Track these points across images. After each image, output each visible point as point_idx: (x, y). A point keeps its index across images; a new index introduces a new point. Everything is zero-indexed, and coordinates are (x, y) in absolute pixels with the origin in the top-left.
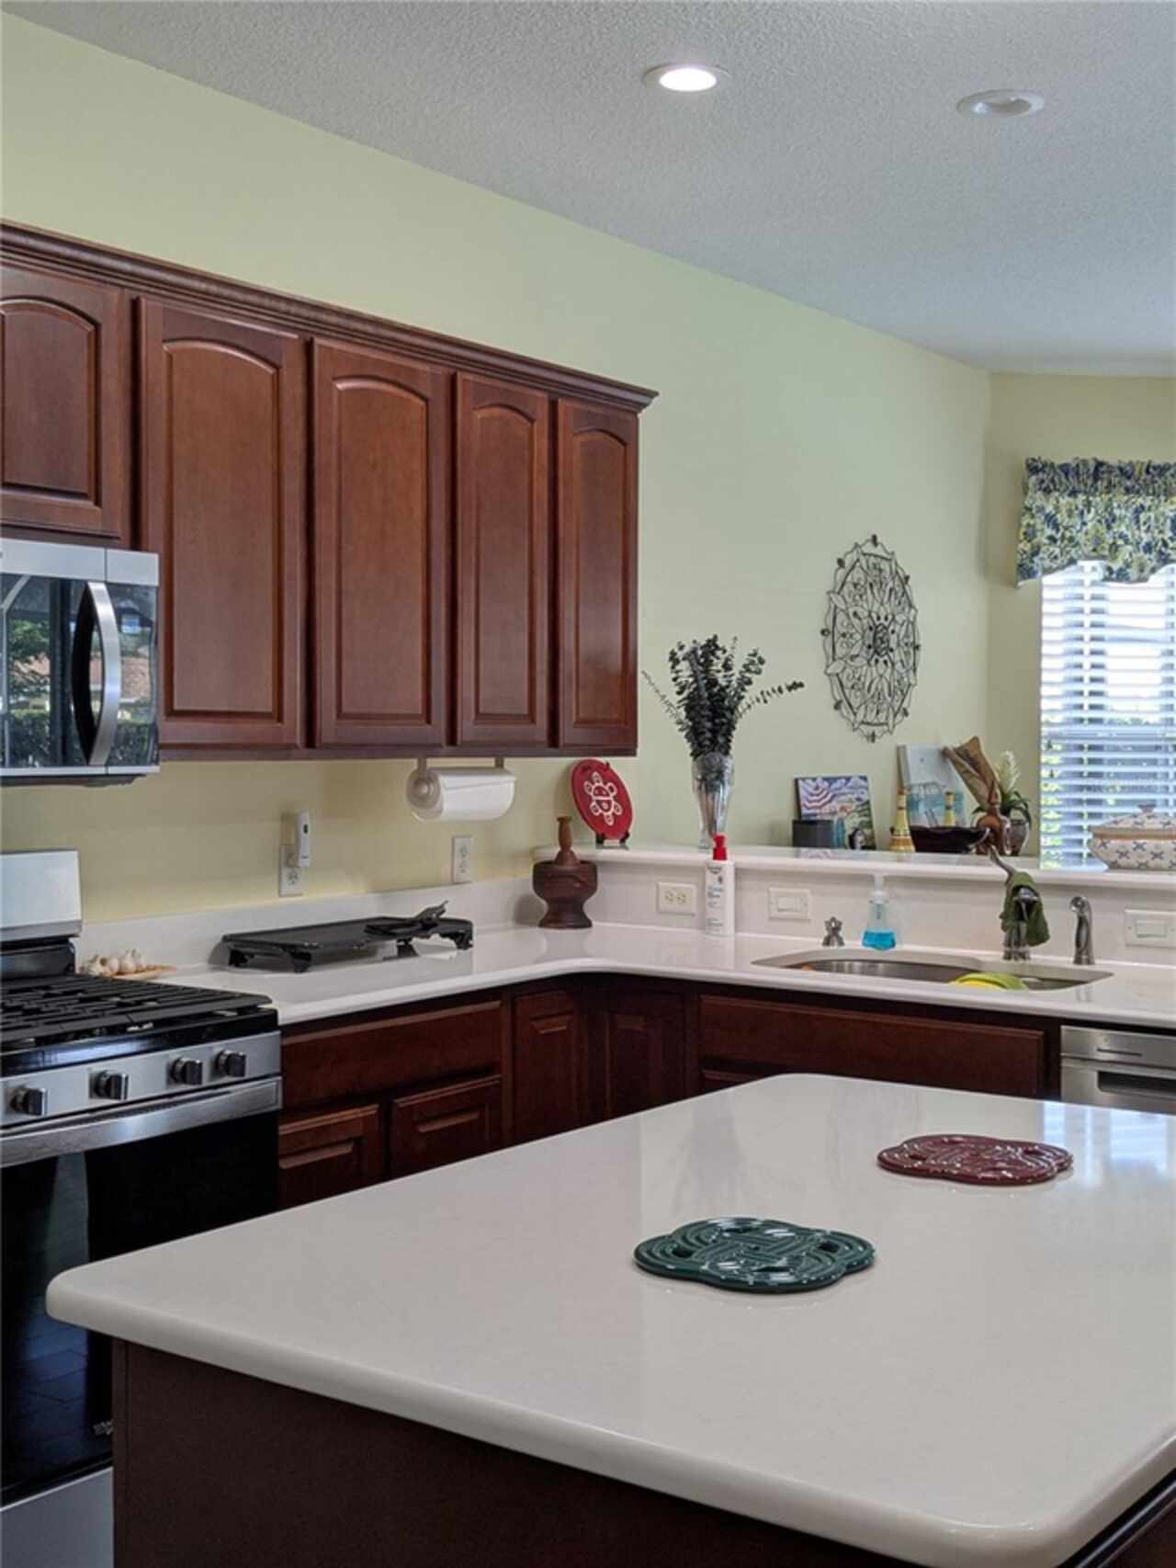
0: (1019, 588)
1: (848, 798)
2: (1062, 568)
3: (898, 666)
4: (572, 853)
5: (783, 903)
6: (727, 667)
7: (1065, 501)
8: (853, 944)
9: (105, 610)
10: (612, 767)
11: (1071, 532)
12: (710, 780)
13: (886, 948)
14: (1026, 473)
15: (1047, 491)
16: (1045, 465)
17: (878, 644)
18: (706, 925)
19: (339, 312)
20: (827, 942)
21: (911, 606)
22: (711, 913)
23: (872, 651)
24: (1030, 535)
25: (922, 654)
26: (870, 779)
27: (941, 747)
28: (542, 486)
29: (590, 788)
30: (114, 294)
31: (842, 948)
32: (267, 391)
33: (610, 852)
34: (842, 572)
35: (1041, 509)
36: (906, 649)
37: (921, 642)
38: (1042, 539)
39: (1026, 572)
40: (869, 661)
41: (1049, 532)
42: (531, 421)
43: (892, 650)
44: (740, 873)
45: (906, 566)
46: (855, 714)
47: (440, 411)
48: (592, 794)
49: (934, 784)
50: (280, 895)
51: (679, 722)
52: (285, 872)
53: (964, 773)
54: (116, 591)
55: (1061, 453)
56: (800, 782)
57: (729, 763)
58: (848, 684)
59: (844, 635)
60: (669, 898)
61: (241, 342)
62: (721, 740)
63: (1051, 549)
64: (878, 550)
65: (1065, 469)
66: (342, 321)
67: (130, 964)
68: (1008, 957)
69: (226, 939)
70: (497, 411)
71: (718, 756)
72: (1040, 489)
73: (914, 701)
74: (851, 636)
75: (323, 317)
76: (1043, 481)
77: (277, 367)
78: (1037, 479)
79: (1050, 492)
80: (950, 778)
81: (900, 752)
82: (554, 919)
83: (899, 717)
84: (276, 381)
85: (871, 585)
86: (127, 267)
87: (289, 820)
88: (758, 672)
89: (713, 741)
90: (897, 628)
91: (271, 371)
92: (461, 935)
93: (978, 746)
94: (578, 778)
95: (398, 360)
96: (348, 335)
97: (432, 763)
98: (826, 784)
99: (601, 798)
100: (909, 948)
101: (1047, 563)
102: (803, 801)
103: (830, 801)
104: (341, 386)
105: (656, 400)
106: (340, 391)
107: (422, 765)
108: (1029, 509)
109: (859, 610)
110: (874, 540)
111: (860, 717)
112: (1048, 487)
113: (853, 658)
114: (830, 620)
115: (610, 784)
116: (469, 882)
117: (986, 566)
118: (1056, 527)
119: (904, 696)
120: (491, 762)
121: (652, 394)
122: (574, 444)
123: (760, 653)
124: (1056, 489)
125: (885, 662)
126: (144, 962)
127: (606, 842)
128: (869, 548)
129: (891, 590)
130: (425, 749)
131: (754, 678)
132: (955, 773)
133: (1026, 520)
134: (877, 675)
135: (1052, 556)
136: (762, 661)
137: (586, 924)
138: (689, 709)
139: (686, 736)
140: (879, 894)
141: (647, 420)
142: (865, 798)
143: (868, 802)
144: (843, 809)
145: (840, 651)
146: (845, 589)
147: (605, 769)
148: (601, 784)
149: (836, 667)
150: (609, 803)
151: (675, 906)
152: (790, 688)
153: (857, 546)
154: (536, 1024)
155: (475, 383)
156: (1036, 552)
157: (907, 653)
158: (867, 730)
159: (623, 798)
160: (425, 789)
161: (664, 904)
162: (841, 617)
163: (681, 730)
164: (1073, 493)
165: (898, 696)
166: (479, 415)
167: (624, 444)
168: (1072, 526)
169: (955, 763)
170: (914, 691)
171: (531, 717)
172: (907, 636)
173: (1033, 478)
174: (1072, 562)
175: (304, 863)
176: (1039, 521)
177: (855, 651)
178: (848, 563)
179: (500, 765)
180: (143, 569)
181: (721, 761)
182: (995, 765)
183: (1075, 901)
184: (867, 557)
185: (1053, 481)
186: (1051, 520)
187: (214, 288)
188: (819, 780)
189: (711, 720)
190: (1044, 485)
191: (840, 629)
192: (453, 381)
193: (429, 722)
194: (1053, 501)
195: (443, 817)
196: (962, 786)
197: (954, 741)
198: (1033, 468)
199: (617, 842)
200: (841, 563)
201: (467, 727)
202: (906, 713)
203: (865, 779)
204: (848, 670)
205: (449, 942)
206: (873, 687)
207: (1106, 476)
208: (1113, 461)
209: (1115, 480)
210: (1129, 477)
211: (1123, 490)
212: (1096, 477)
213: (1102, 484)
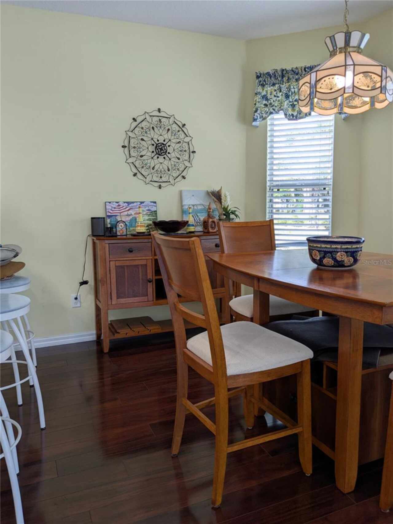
3: (175, 159)
7: (270, 88)
11: (270, 101)
15: (263, 86)
16: (261, 74)
21: (187, 136)
23: (154, 153)
25: (196, 154)
26: (157, 203)
34: (135, 123)
35: (260, 93)
37: (196, 149)
38: (262, 105)
39: (255, 119)
40: (153, 158)
41: (265, 102)
43: (170, 153)
46: (147, 178)
49: (201, 205)
53: (214, 201)
55: (268, 69)
58: (140, 166)
59: (135, 148)
63: (265, 109)
64: (162, 114)
65: (270, 75)
72: (260, 85)
74: (141, 148)
76: (261, 81)
78: (258, 81)
79: (264, 85)
83: (179, 179)
85: (154, 128)
90: (174, 144)
93: (221, 192)
98: (125, 204)
101: (264, 115)
102: (108, 210)
103: (128, 211)
108: (255, 94)
109: (146, 138)
110: (159, 110)
111: (150, 179)
112: (263, 83)
113: (142, 156)
114: (126, 142)
117: (243, 118)
118: (267, 99)
119: (183, 171)
124: (266, 84)
125: (165, 158)
128: (155, 113)
129: (170, 130)
133: (255, 98)
134: (159, 163)
135: (266, 112)
143: (155, 211)
144: (136, 214)
145: (134, 154)
146: (137, 130)
149: (132, 160)
153: (146, 113)
156: (258, 111)
157: (183, 155)
158: (156, 184)
162: (134, 140)
164: (274, 85)
165: (178, 171)
168: (271, 98)
170: (190, 169)
174: (272, 113)
177: (143, 154)
178: (139, 120)
184: (152, 117)
185: (265, 81)
186: (265, 97)
190: (262, 83)
191: (132, 145)
194: (265, 89)
200: (134, 120)
202: (184, 178)
203: (155, 203)
204: (140, 161)
207: (287, 75)
208: (289, 68)
209: (291, 76)
210: (297, 74)
211: (294, 80)
212: (283, 76)
213: (285, 79)
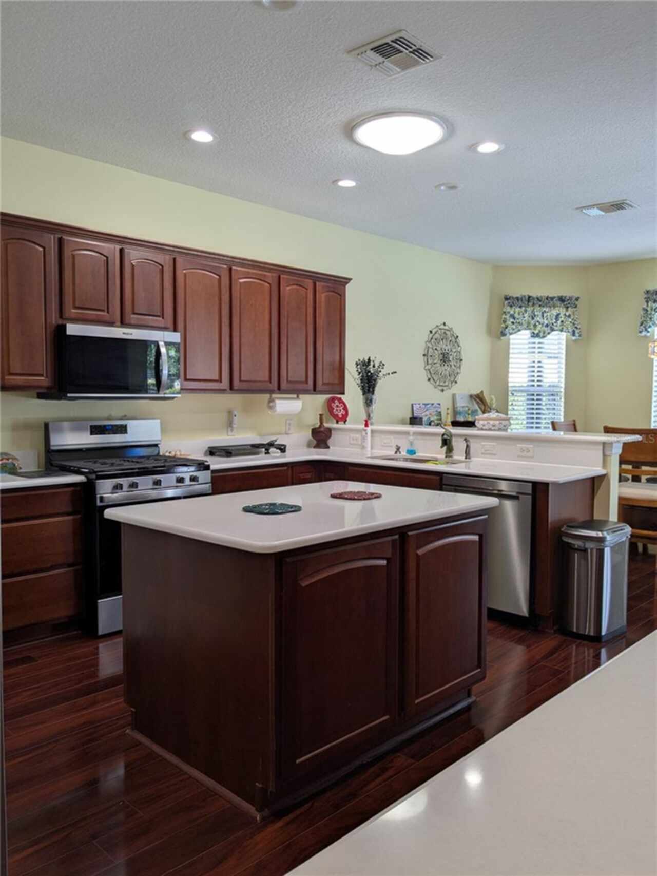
0: (501, 340)
1: (432, 410)
2: (515, 333)
3: (453, 366)
4: (324, 426)
5: (385, 441)
6: (374, 366)
7: (518, 310)
8: (404, 453)
9: (163, 350)
10: (342, 399)
11: (519, 320)
12: (368, 402)
13: (412, 454)
14: (504, 299)
15: (511, 306)
16: (510, 297)
17: (445, 358)
18: (363, 447)
19: (239, 259)
20: (396, 453)
21: (459, 346)
22: (364, 444)
23: (442, 361)
24: (504, 322)
25: (463, 362)
26: (441, 404)
27: (470, 393)
28: (310, 310)
29: (334, 406)
30: (168, 257)
31: (401, 455)
32: (216, 283)
33: (341, 425)
34: (431, 335)
35: (509, 312)
36: (456, 361)
37: (463, 358)
38: (509, 323)
39: (503, 334)
40: (441, 365)
41: (512, 320)
42: (307, 289)
43: (450, 361)
44: (372, 431)
45: (457, 332)
46: (436, 383)
47: (275, 288)
48: (334, 407)
49: (467, 407)
50: (228, 435)
51: (358, 384)
52: (229, 429)
53: (478, 403)
54: (167, 344)
55: (517, 293)
56: (414, 406)
57: (374, 397)
58: (432, 372)
59: (431, 356)
60: (353, 439)
61: (207, 269)
62: (371, 390)
63: (512, 326)
64: (446, 328)
65: (517, 299)
66: (241, 261)
67: (178, 453)
68: (446, 457)
69: (209, 448)
70: (294, 287)
71: (370, 394)
72: (508, 306)
73: (459, 379)
74: (434, 356)
75: (234, 260)
76: (509, 303)
77: (220, 277)
80: (473, 404)
81: (454, 396)
82: (318, 446)
83: (454, 383)
84: (220, 280)
85: (442, 339)
86: (172, 249)
87: (230, 413)
88: (383, 368)
89: (369, 390)
90: (453, 354)
91: (217, 277)
92: (282, 449)
93: (483, 394)
94: (330, 402)
95: (260, 272)
96: (243, 265)
97: (274, 396)
98: (424, 406)
99: (337, 408)
100: (420, 455)
101: (511, 331)
102: (415, 411)
103: (425, 411)
104: (242, 281)
105: (352, 281)
106: (240, 283)
107: (271, 397)
108: (504, 313)
109: (438, 348)
110: (444, 324)
111: (438, 383)
113: (435, 364)
114: (426, 351)
115: (341, 404)
116: (291, 434)
117: (490, 331)
118: (514, 318)
119: (456, 377)
120: (295, 396)
121: (350, 279)
122: (322, 297)
123: (383, 362)
124: (515, 305)
125: (448, 365)
126: (183, 453)
127: (339, 423)
128: (442, 327)
129: (450, 341)
130: (271, 392)
131: (382, 370)
132: (475, 403)
133: (504, 316)
134: (445, 369)
135: (512, 329)
136: (383, 365)
137: (328, 447)
138: (361, 380)
139: (361, 389)
140: (411, 438)
141: (348, 287)
142: (439, 410)
143: (440, 412)
144: (430, 414)
145: (430, 362)
146: (433, 341)
147: (340, 399)
148: (338, 404)
149: (428, 367)
150: (340, 410)
151: (355, 442)
152: (392, 373)
153: (437, 326)
154: (300, 475)
155: (287, 278)
156: (506, 327)
157: (457, 363)
158: (441, 388)
159: (345, 409)
160: (271, 404)
161: (352, 442)
162: (430, 350)
163: (359, 387)
164: (520, 307)
165: (453, 377)
166: (288, 288)
167: (340, 295)
168: (520, 318)
169: (475, 400)
170: (460, 375)
171: (306, 382)
172: (456, 356)
173: (506, 302)
174: (519, 330)
175: (235, 426)
176: (508, 317)
177: (435, 361)
178: (434, 332)
179: (298, 397)
180: (176, 337)
181: (371, 397)
182: (488, 401)
183: (465, 439)
184: (441, 330)
185: (513, 303)
186: (512, 316)
187: (199, 254)
188: (421, 404)
189: (368, 383)
191: (430, 354)
192: (279, 277)
193: (271, 382)
194: (513, 309)
195: (277, 413)
196: (477, 408)
197: (475, 392)
198: (506, 299)
199: (343, 423)
200: (431, 332)
201: (284, 385)
202: (456, 382)
203: (439, 404)
204: (433, 368)
205: (279, 451)
206: (443, 373)
207: (532, 301)
208: (534, 296)
209: (535, 302)
210: (540, 301)
211: (538, 306)
212: (529, 301)
213: (531, 304)
